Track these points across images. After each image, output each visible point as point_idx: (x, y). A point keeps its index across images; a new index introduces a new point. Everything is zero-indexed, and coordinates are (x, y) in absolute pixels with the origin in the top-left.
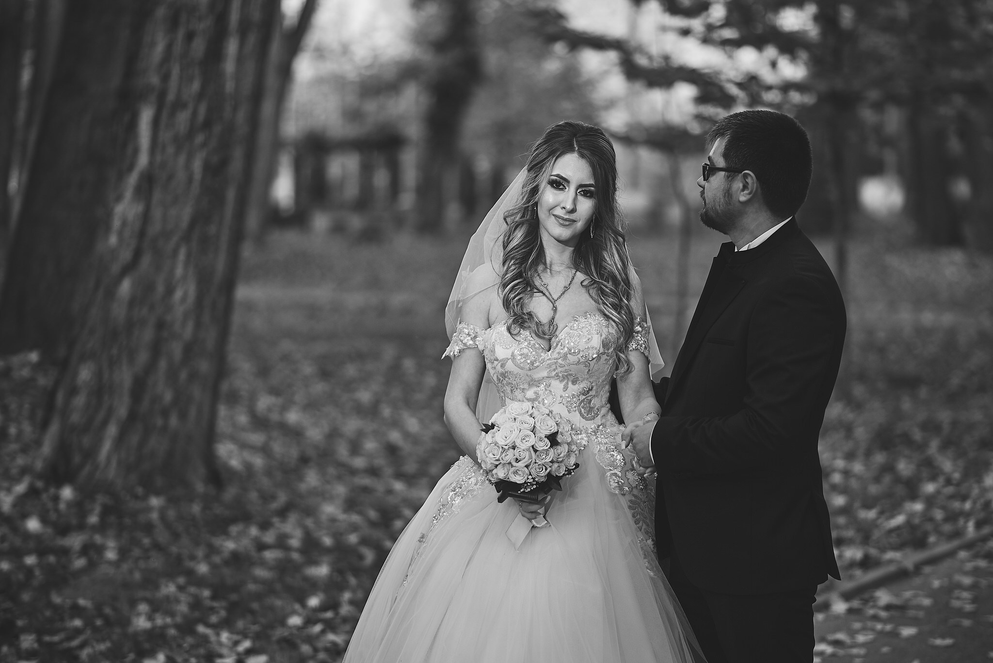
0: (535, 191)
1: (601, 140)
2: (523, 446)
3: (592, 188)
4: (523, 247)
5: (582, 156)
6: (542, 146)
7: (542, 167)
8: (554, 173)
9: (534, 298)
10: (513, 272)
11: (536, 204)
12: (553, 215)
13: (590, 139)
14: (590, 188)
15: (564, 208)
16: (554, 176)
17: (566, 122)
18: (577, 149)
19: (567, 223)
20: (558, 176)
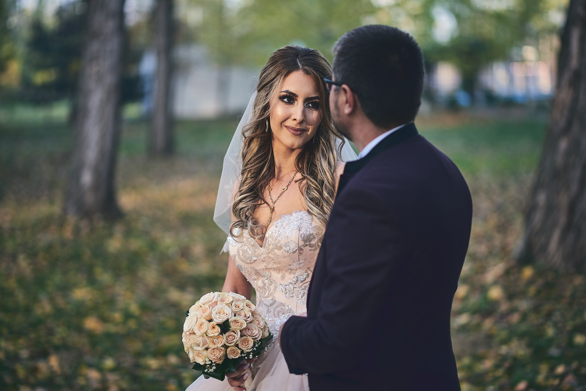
0: (267, 107)
1: (319, 59)
2: (198, 333)
3: (317, 100)
4: (257, 162)
5: (307, 73)
6: (269, 68)
7: (271, 86)
8: (284, 89)
9: (260, 208)
10: (249, 185)
11: (268, 118)
12: (285, 126)
13: (312, 58)
14: (315, 100)
15: (295, 120)
16: (284, 92)
17: (286, 46)
18: (301, 67)
19: (299, 133)
20: (287, 91)
